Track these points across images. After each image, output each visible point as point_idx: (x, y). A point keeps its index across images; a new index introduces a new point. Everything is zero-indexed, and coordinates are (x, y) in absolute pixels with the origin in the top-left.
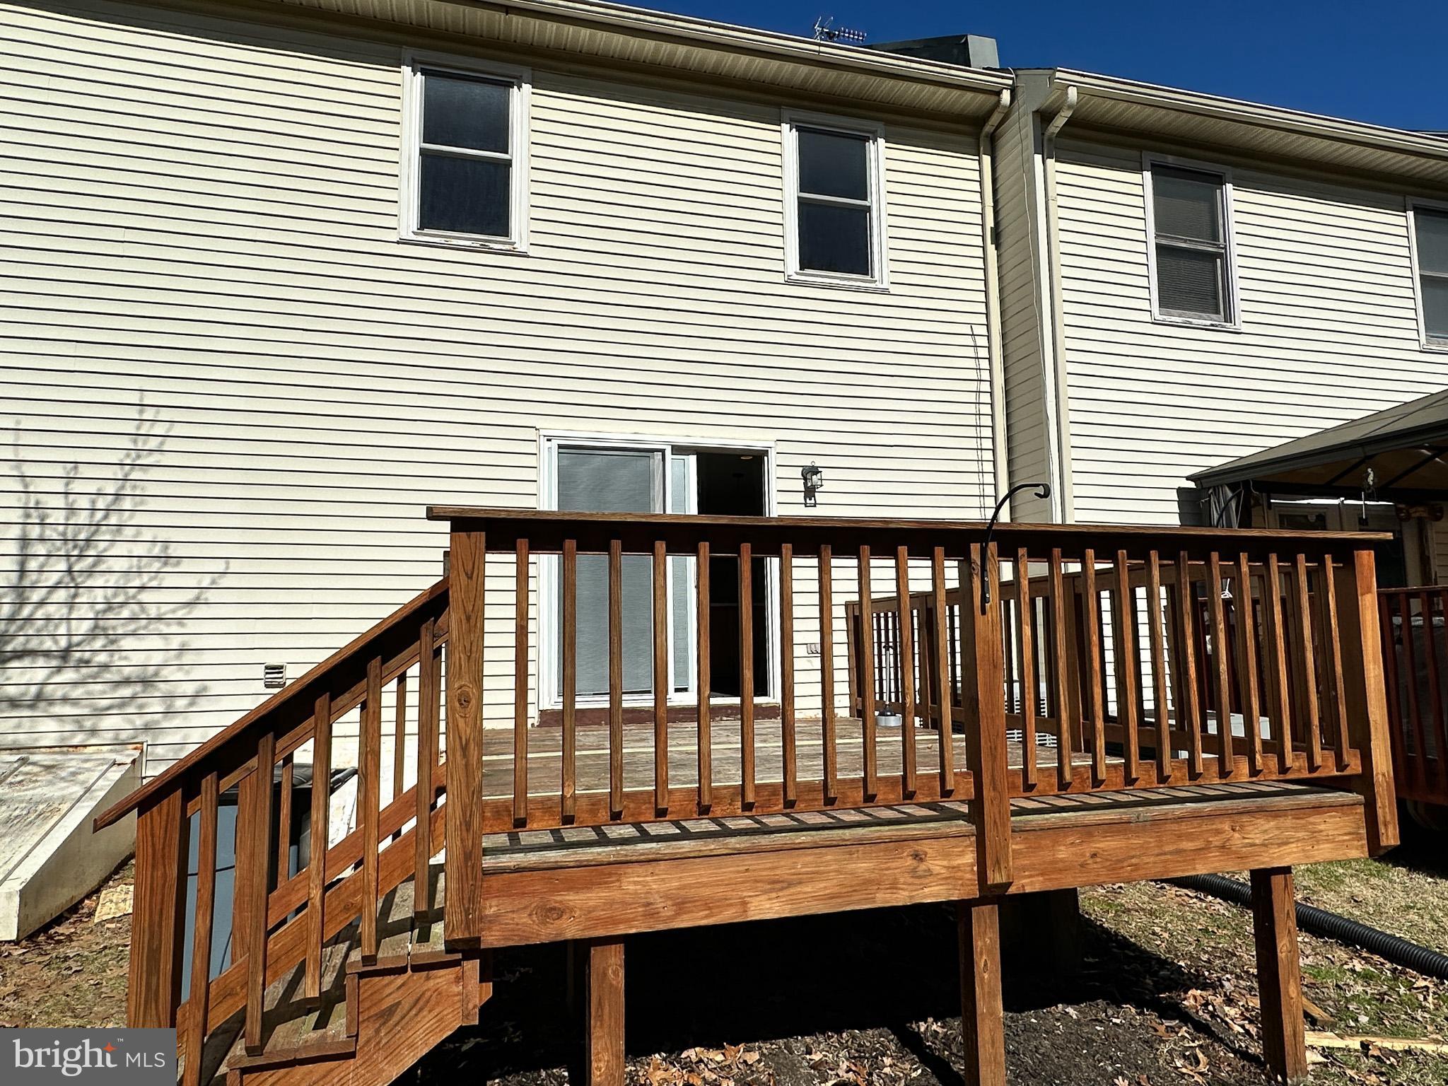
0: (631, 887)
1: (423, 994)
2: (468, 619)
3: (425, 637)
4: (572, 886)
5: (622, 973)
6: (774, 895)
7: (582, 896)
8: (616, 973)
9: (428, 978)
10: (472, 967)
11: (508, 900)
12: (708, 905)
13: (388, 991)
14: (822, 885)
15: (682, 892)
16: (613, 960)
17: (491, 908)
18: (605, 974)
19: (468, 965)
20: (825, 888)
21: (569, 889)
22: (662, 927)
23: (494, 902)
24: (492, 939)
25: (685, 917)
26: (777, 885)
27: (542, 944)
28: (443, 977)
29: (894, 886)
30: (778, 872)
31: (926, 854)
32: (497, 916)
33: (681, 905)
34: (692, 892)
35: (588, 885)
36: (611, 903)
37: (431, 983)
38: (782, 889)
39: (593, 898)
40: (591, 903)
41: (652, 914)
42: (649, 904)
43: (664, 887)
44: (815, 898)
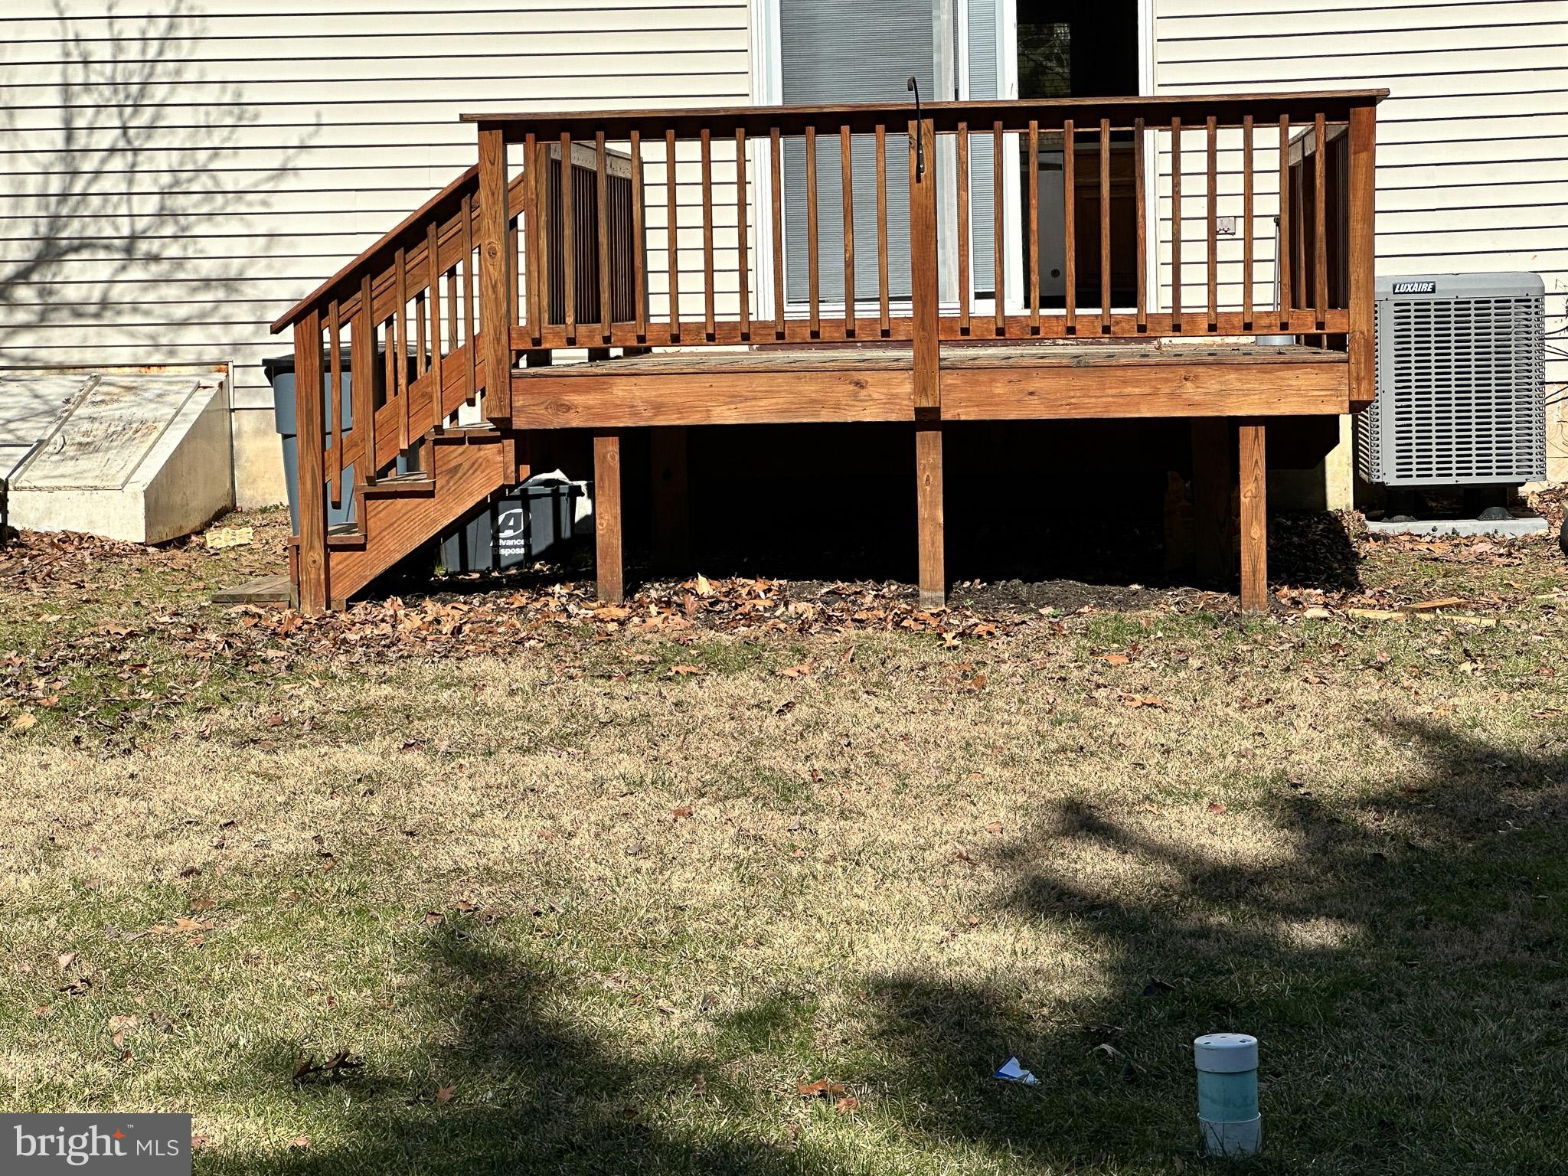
0: (620, 393)
1: (476, 461)
2: (493, 194)
3: (465, 208)
4: (576, 389)
5: (617, 458)
6: (733, 406)
7: (583, 398)
8: (613, 458)
9: (479, 450)
10: (509, 444)
11: (530, 397)
12: (680, 410)
13: (454, 455)
14: (774, 401)
15: (659, 400)
16: (610, 448)
17: (519, 401)
18: (605, 457)
19: (506, 442)
20: (777, 404)
21: (574, 392)
22: (642, 424)
23: (521, 398)
24: (519, 423)
25: (661, 417)
26: (734, 398)
27: (555, 430)
28: (490, 450)
29: (837, 407)
30: (737, 389)
31: (867, 382)
32: (523, 406)
33: (658, 408)
34: (667, 400)
35: (588, 390)
36: (604, 404)
37: (482, 453)
38: (741, 402)
39: (592, 399)
40: (591, 403)
41: (635, 414)
42: (633, 406)
43: (644, 395)
44: (769, 411)
